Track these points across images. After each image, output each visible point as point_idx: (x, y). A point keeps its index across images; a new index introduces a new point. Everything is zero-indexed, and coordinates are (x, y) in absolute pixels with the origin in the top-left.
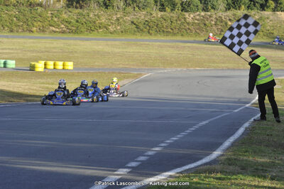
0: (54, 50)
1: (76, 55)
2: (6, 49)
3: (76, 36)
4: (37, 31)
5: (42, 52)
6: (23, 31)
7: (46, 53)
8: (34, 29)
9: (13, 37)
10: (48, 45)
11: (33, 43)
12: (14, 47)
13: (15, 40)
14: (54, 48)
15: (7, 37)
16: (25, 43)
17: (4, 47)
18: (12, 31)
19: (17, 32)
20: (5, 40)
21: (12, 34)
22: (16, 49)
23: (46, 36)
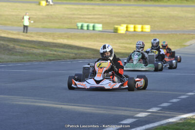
0: (136, 16)
1: (154, 19)
2: (96, 15)
3: (156, 3)
5: (126, 17)
7: (130, 18)
9: (104, 5)
10: (131, 11)
11: (120, 9)
13: (105, 7)
14: (137, 14)
15: (98, 5)
16: (113, 9)
17: (96, 13)
20: (97, 7)
21: (103, 2)
22: (105, 15)
23: (131, 3)
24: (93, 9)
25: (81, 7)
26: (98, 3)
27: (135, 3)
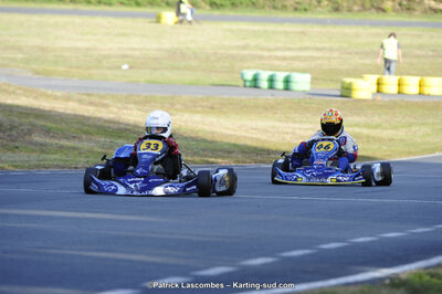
0: (418, 52)
2: (307, 49)
4: (394, 10)
6: (364, 8)
8: (388, 5)
9: (336, 23)
12: (327, 45)
14: (421, 47)
15: (323, 22)
16: (357, 35)
17: (307, 44)
18: (337, 9)
19: (350, 10)
20: (317, 29)
21: (336, 16)
22: (331, 50)
23: (414, 20)
24: (303, 33)
25: (271, 27)
26: (321, 17)
27: (425, 20)
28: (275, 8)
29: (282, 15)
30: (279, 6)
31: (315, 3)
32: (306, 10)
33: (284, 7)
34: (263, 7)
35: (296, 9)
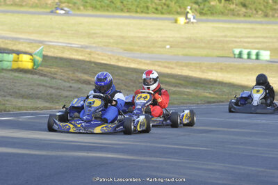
2: (255, 37)
9: (268, 23)
12: (268, 35)
13: (270, 27)
17: (258, 35)
18: (266, 15)
19: (273, 16)
20: (258, 26)
21: (266, 19)
22: (271, 37)
24: (253, 29)
25: (235, 25)
26: (259, 20)
28: (234, 15)
29: (238, 19)
30: (236, 14)
31: (254, 12)
32: (250, 16)
33: (239, 15)
34: (227, 15)
35: (245, 16)
